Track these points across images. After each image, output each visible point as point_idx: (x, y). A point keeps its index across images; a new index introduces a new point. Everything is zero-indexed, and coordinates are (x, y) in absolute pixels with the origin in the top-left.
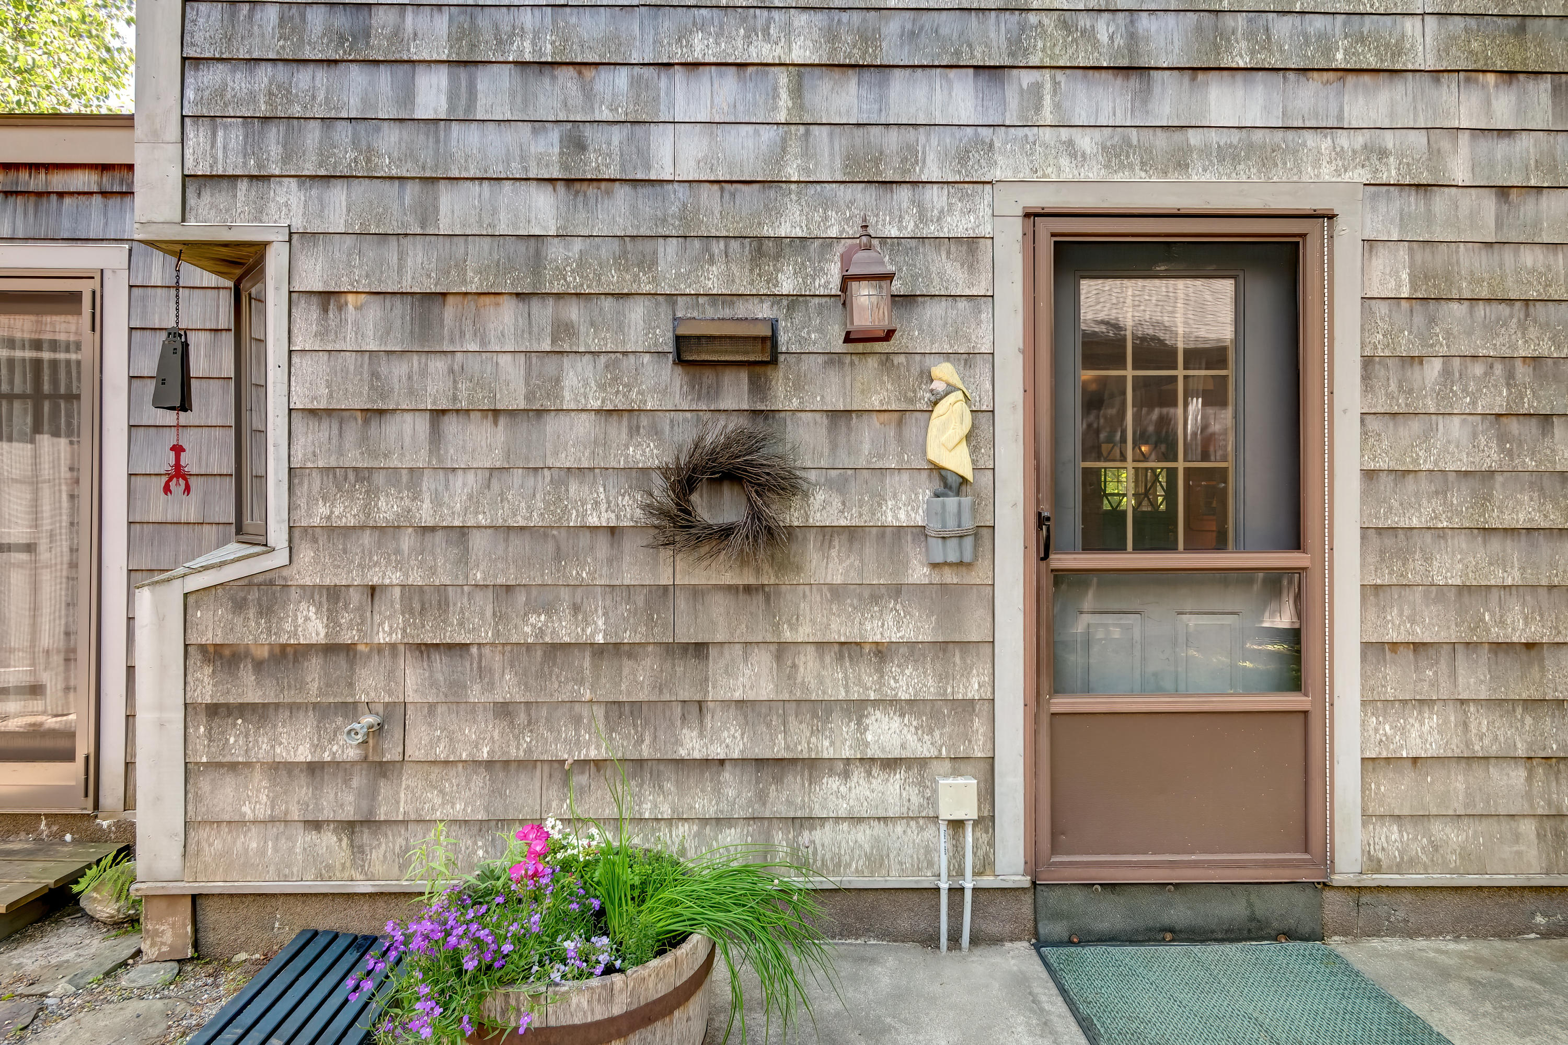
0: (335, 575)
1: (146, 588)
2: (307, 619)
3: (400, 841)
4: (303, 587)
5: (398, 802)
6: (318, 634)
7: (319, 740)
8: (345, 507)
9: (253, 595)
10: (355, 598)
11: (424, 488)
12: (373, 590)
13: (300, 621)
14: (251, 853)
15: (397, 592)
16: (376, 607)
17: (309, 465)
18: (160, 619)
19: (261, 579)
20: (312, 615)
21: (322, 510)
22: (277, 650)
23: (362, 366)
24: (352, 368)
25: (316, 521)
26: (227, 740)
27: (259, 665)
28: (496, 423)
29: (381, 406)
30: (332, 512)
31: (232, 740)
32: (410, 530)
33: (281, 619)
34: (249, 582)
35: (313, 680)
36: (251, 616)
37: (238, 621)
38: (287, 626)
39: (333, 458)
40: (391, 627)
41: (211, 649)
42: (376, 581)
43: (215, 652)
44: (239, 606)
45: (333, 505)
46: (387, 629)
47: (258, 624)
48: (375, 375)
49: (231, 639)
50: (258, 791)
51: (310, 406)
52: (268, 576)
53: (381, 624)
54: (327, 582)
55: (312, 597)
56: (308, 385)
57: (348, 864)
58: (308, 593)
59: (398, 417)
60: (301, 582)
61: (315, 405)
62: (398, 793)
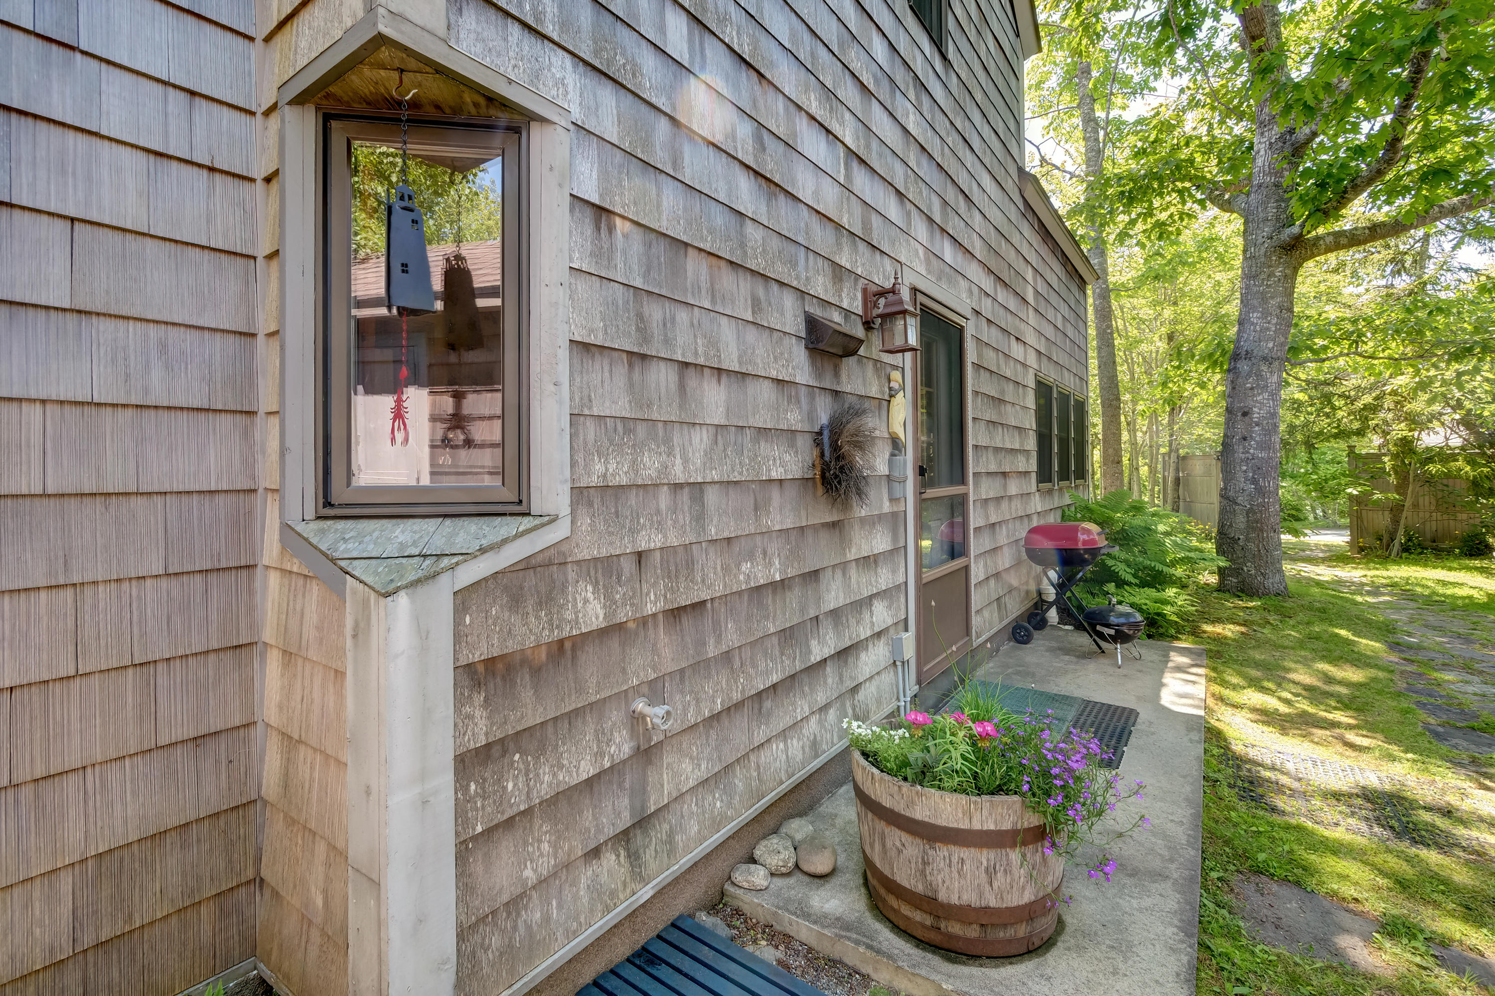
0: (611, 543)
2: (586, 601)
4: (578, 562)
5: (662, 786)
6: (597, 618)
7: (598, 747)
8: (618, 463)
9: (531, 579)
10: (628, 567)
11: (675, 443)
12: (640, 556)
13: (580, 605)
14: (535, 928)
15: (658, 554)
16: (643, 576)
17: (586, 412)
18: (423, 637)
19: (540, 558)
20: (590, 595)
21: (599, 467)
22: (555, 648)
23: (628, 302)
24: (620, 302)
25: (594, 481)
26: (505, 788)
27: (536, 671)
28: (719, 381)
29: (644, 350)
30: (607, 469)
31: (510, 786)
32: (666, 487)
33: (561, 607)
34: (527, 565)
35: (592, 674)
36: (530, 609)
37: (515, 619)
38: (569, 615)
39: (606, 404)
40: (655, 595)
41: (481, 668)
42: (643, 546)
43: (486, 669)
44: (516, 599)
45: (607, 462)
46: (652, 598)
47: (538, 618)
48: (640, 316)
49: (511, 646)
50: (540, 841)
51: (587, 340)
52: (547, 554)
53: (648, 594)
54: (604, 553)
55: (589, 574)
56: (584, 313)
58: (584, 569)
59: (655, 364)
60: (580, 557)
61: (592, 340)
62: (662, 775)
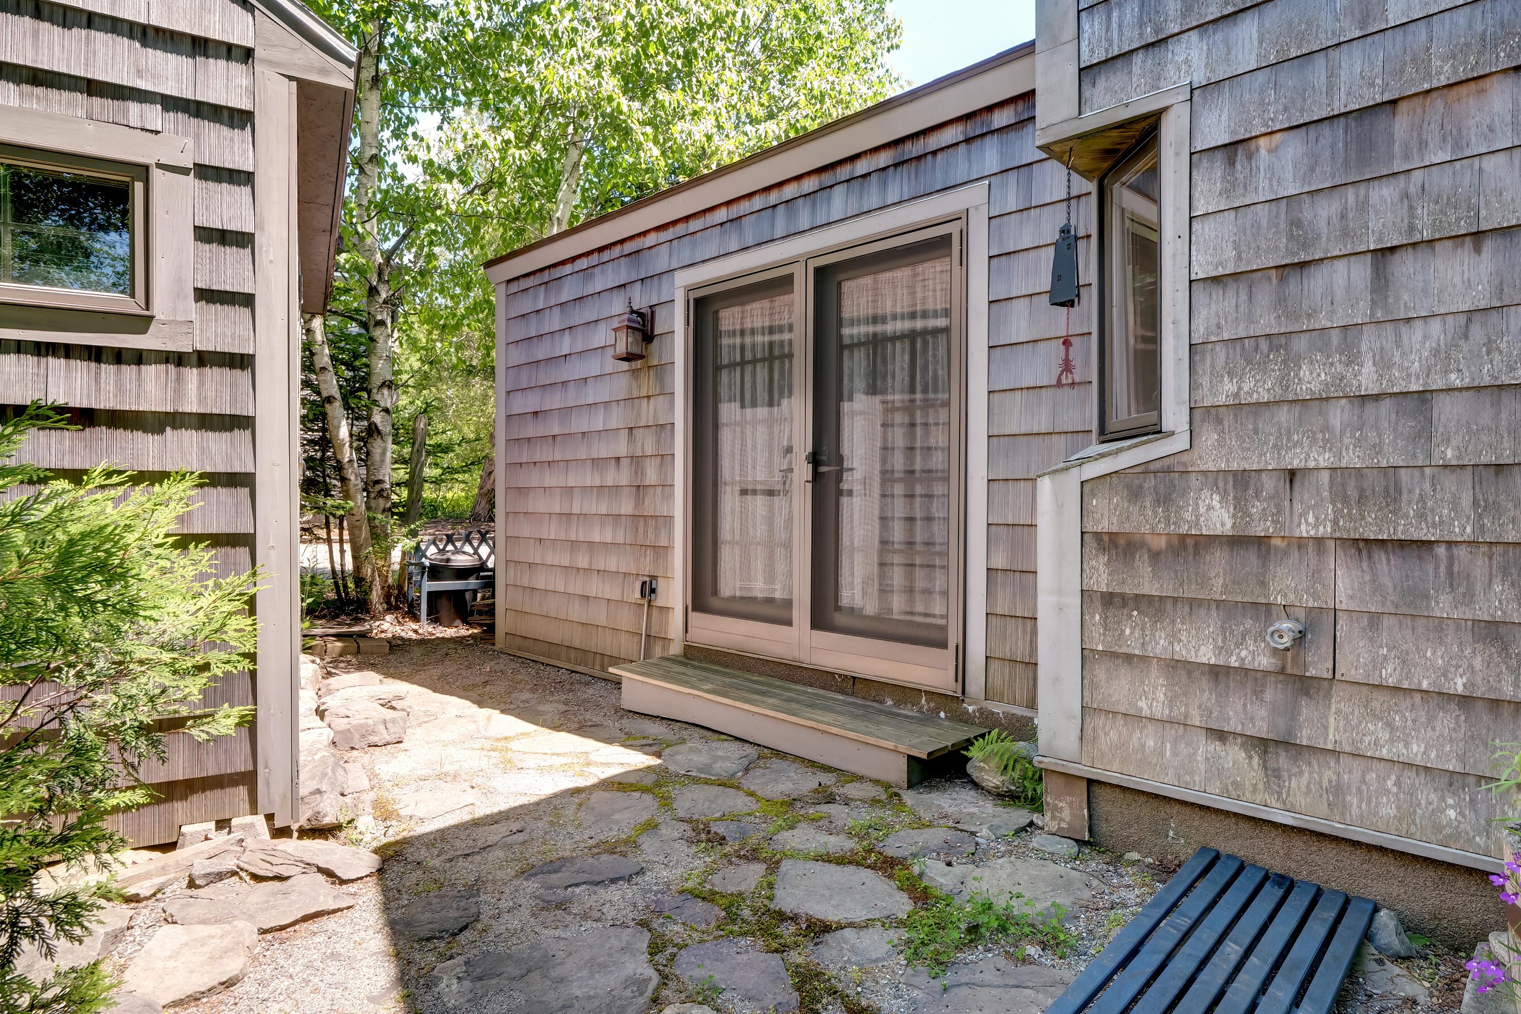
0: (1245, 458)
1: (1046, 477)
2: (1210, 508)
3: (1329, 775)
4: (1204, 473)
5: (1326, 728)
6: (1223, 525)
7: (1223, 642)
8: (1257, 381)
9: (1150, 482)
10: (1269, 484)
11: (1364, 347)
12: (1292, 475)
13: (1202, 510)
14: (1148, 751)
15: (1325, 476)
16: (1296, 494)
17: (1213, 339)
18: (1059, 506)
19: (1157, 466)
20: (1216, 503)
21: (1229, 387)
22: (1175, 541)
23: (1277, 216)
24: (1264, 222)
25: (1222, 400)
26: (1123, 631)
27: (1155, 556)
28: (1478, 250)
29: (1303, 257)
30: (1240, 388)
31: (1128, 631)
32: (1343, 401)
33: (1181, 508)
34: (1145, 469)
35: (1217, 575)
36: (1148, 504)
37: (1134, 509)
38: (1188, 516)
39: (1242, 326)
40: (1317, 519)
41: (1106, 538)
42: (1296, 464)
43: (1110, 540)
44: (1135, 494)
45: (1241, 380)
46: (1311, 519)
47: (1155, 512)
48: (1296, 223)
49: (1127, 528)
50: (1156, 688)
51: (1214, 274)
52: (1166, 462)
53: (1304, 514)
54: (1235, 466)
55: (1216, 484)
56: (1211, 251)
57: (1261, 786)
58: (1211, 478)
59: (1325, 268)
60: (1203, 468)
61: (1221, 271)
62: (1326, 717)
